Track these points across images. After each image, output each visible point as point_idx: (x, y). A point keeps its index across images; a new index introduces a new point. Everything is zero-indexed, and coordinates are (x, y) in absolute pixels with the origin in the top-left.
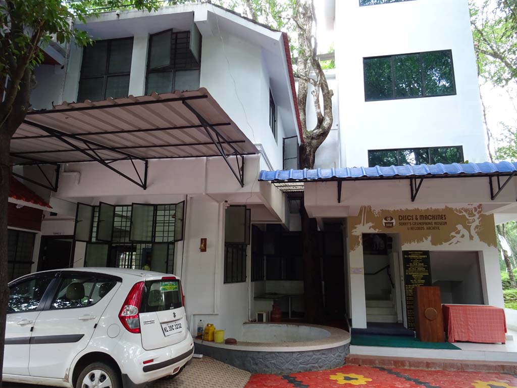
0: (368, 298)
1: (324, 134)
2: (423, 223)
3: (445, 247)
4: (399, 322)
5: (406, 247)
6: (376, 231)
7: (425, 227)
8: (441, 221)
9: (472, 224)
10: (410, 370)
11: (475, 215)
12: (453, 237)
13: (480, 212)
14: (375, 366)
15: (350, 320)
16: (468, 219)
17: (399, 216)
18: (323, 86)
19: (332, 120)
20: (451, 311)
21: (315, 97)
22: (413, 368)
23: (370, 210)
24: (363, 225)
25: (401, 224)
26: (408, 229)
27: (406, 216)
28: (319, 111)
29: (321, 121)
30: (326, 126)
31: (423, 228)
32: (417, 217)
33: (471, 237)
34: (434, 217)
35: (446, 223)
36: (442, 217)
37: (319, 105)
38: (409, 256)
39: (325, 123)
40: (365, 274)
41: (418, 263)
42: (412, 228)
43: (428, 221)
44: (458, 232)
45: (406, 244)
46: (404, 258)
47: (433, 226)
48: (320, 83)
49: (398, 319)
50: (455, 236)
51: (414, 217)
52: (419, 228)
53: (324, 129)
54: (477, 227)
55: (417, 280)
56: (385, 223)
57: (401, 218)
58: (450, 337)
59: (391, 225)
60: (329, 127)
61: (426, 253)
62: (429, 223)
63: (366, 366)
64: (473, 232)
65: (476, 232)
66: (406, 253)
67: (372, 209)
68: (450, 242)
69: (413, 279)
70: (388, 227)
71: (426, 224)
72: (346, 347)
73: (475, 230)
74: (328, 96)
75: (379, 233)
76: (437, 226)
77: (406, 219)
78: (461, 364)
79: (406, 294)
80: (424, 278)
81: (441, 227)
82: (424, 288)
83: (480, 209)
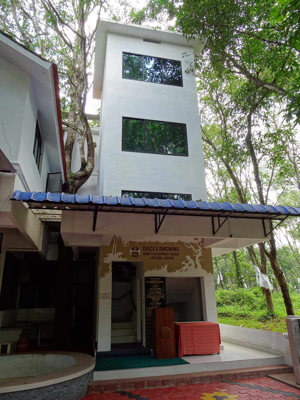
0: (114, 321)
1: (86, 177)
2: (162, 254)
3: (177, 274)
4: (138, 341)
5: (148, 274)
6: (124, 260)
7: (163, 256)
8: (175, 252)
9: (197, 255)
10: (148, 390)
11: (198, 248)
12: (184, 265)
13: (202, 246)
14: (116, 391)
15: (96, 344)
16: (194, 252)
17: (144, 247)
18: (89, 137)
19: (93, 165)
20: (181, 328)
21: (81, 144)
22: (150, 388)
23: (121, 241)
24: (114, 254)
25: (144, 254)
26: (150, 258)
27: (149, 247)
28: (83, 156)
29: (84, 165)
30: (88, 170)
31: (161, 258)
32: (158, 249)
33: (196, 266)
34: (170, 249)
35: (178, 254)
36: (175, 249)
37: (83, 151)
38: (150, 282)
39: (88, 167)
40: (112, 299)
41: (156, 288)
42: (153, 258)
43: (166, 252)
44: (187, 262)
45: (147, 271)
46: (146, 284)
47: (170, 256)
48: (85, 134)
49: (138, 339)
50: (185, 265)
51: (155, 249)
52: (158, 258)
53: (86, 172)
54: (200, 258)
55: (155, 302)
56: (132, 253)
57: (145, 249)
58: (180, 353)
59: (137, 254)
60: (90, 171)
61: (163, 279)
62: (167, 254)
63: (108, 392)
64: (197, 262)
65: (199, 262)
66: (147, 279)
67: (122, 240)
68: (181, 270)
69: (152, 302)
70: (134, 256)
71: (164, 254)
72: (90, 374)
73: (199, 260)
74: (92, 146)
75: (126, 261)
76: (172, 256)
77: (149, 250)
78: (190, 378)
79: (146, 316)
80: (161, 300)
81: (175, 257)
82: (161, 309)
83: (203, 244)
